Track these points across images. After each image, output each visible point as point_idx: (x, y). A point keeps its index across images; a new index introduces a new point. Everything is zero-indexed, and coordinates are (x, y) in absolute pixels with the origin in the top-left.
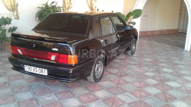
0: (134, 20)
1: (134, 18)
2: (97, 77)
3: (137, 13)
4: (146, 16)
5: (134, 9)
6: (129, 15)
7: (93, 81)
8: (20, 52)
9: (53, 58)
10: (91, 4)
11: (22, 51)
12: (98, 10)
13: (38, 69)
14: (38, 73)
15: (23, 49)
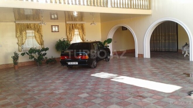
0: (108, 45)
1: (108, 44)
2: (95, 66)
3: (109, 41)
4: (115, 42)
5: (108, 39)
6: (105, 42)
7: (94, 67)
8: (66, 58)
9: (80, 58)
10: (83, 38)
11: (67, 57)
12: (87, 41)
13: (74, 62)
14: (74, 64)
15: (67, 56)
